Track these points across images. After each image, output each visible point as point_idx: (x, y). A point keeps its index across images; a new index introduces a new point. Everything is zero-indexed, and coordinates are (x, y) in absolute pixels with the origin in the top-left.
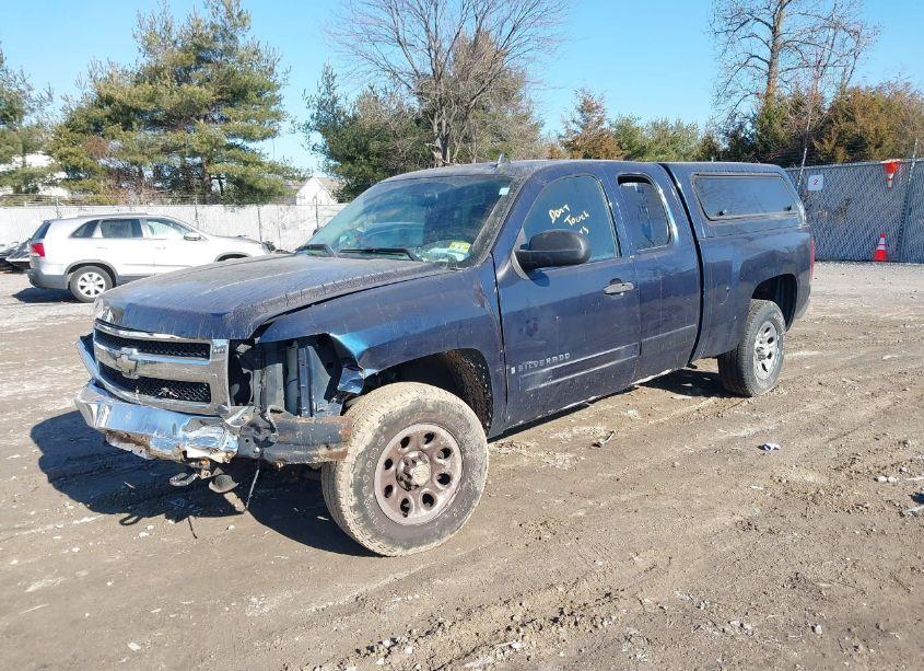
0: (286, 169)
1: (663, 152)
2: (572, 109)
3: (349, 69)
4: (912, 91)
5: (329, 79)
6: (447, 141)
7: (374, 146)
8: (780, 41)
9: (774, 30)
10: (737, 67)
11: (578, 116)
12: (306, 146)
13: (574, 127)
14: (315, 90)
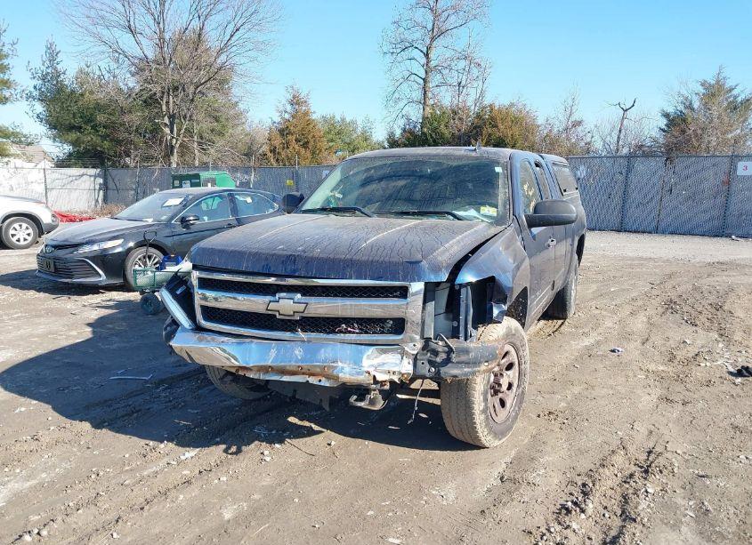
0: (15, 134)
1: (332, 141)
2: (284, 102)
3: (81, 48)
4: (527, 110)
5: (52, 55)
6: (173, 120)
7: (101, 118)
8: (433, 64)
9: (427, 55)
10: (401, 80)
11: (289, 108)
12: (31, 114)
13: (287, 116)
14: (38, 64)
